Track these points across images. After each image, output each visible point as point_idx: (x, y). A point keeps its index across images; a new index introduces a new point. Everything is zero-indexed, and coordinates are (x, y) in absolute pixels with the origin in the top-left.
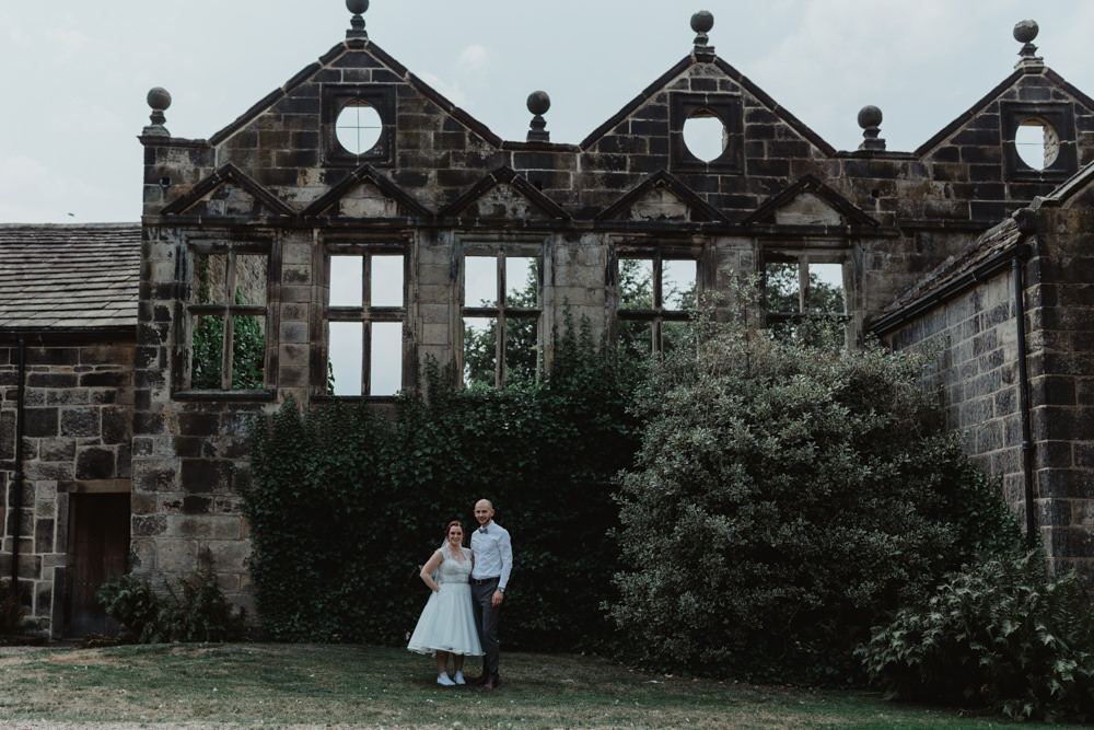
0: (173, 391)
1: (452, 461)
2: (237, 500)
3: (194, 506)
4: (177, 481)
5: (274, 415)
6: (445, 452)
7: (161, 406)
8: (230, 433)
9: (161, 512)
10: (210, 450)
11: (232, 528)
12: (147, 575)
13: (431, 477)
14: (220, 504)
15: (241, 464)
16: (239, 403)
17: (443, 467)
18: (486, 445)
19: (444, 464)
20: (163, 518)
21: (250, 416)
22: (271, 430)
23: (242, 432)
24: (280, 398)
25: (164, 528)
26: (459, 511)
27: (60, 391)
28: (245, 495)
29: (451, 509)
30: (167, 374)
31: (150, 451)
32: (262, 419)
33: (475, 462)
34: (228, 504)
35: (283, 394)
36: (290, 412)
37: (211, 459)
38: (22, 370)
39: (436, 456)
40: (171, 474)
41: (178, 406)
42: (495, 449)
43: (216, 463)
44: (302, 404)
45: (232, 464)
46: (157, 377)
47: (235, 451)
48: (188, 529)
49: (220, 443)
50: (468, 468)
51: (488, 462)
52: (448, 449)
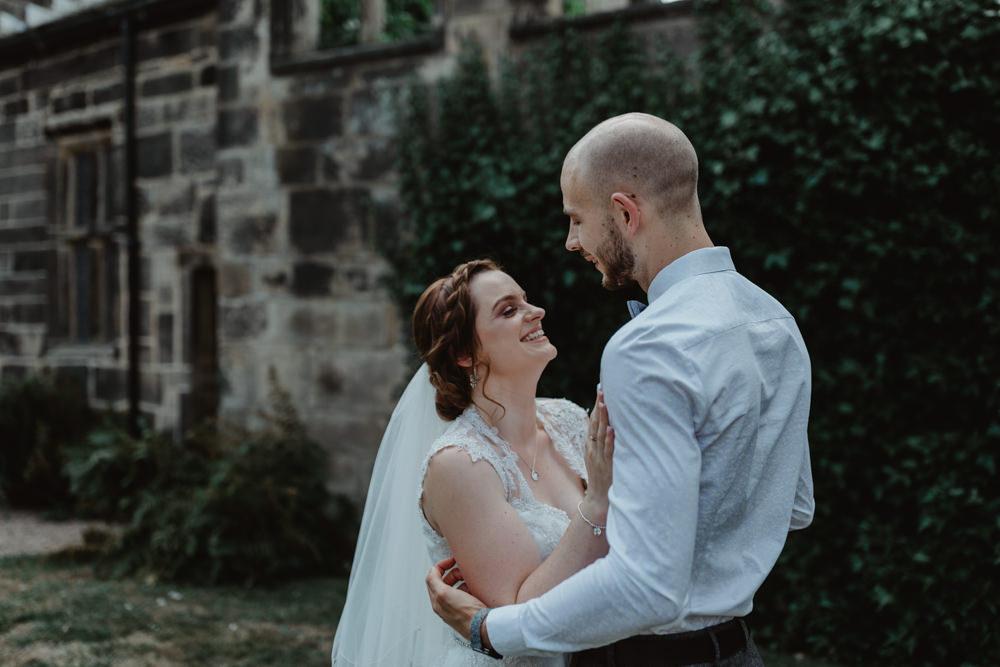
0: (273, 57)
1: (826, 131)
2: (378, 267)
3: (309, 281)
4: (281, 234)
5: (442, 84)
6: (805, 108)
7: (254, 92)
8: (364, 131)
9: (260, 294)
10: (332, 169)
11: (372, 324)
12: (243, 413)
13: (761, 178)
14: (351, 275)
15: (385, 192)
16: (380, 66)
17: (799, 151)
18: (935, 73)
19: (802, 142)
20: (262, 307)
21: (396, 91)
22: (436, 113)
23: (383, 123)
24: (452, 45)
25: (264, 325)
26: (847, 273)
27: (174, 101)
28: (390, 255)
29: (822, 267)
30: (263, 30)
31: (240, 179)
32: (419, 94)
33: (895, 126)
34: (363, 275)
35: (457, 34)
36: (473, 69)
37: (333, 186)
38: (131, 73)
39: (779, 120)
40: (271, 221)
41: (280, 89)
42: (964, 83)
43: (342, 194)
44: (496, 52)
45: (366, 193)
46: (248, 37)
47: (372, 168)
48: (302, 325)
49: (346, 152)
50: (875, 143)
51: (939, 123)
52: (815, 95)
